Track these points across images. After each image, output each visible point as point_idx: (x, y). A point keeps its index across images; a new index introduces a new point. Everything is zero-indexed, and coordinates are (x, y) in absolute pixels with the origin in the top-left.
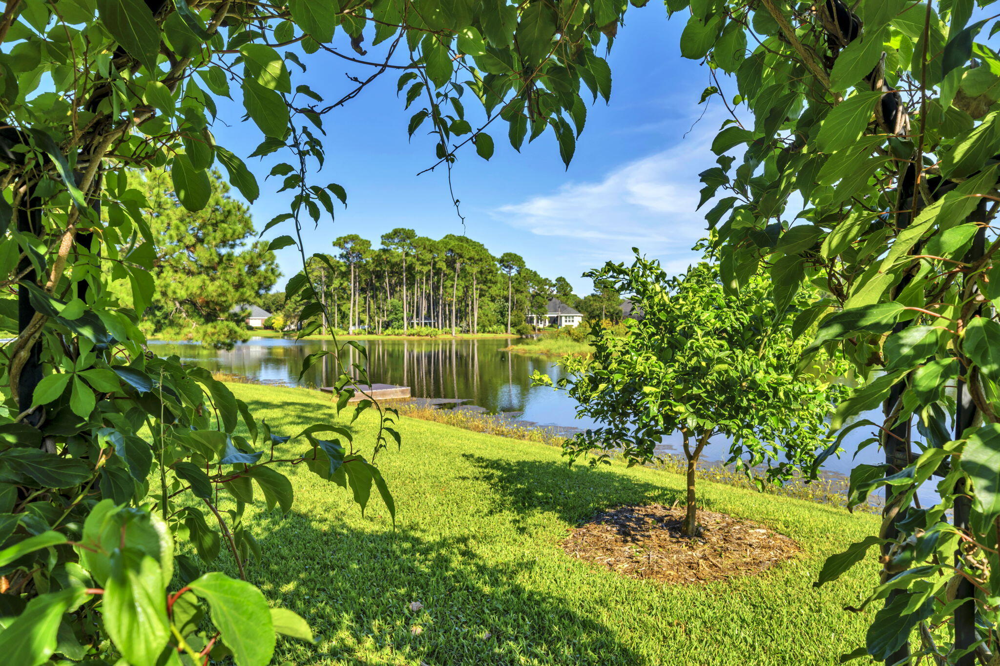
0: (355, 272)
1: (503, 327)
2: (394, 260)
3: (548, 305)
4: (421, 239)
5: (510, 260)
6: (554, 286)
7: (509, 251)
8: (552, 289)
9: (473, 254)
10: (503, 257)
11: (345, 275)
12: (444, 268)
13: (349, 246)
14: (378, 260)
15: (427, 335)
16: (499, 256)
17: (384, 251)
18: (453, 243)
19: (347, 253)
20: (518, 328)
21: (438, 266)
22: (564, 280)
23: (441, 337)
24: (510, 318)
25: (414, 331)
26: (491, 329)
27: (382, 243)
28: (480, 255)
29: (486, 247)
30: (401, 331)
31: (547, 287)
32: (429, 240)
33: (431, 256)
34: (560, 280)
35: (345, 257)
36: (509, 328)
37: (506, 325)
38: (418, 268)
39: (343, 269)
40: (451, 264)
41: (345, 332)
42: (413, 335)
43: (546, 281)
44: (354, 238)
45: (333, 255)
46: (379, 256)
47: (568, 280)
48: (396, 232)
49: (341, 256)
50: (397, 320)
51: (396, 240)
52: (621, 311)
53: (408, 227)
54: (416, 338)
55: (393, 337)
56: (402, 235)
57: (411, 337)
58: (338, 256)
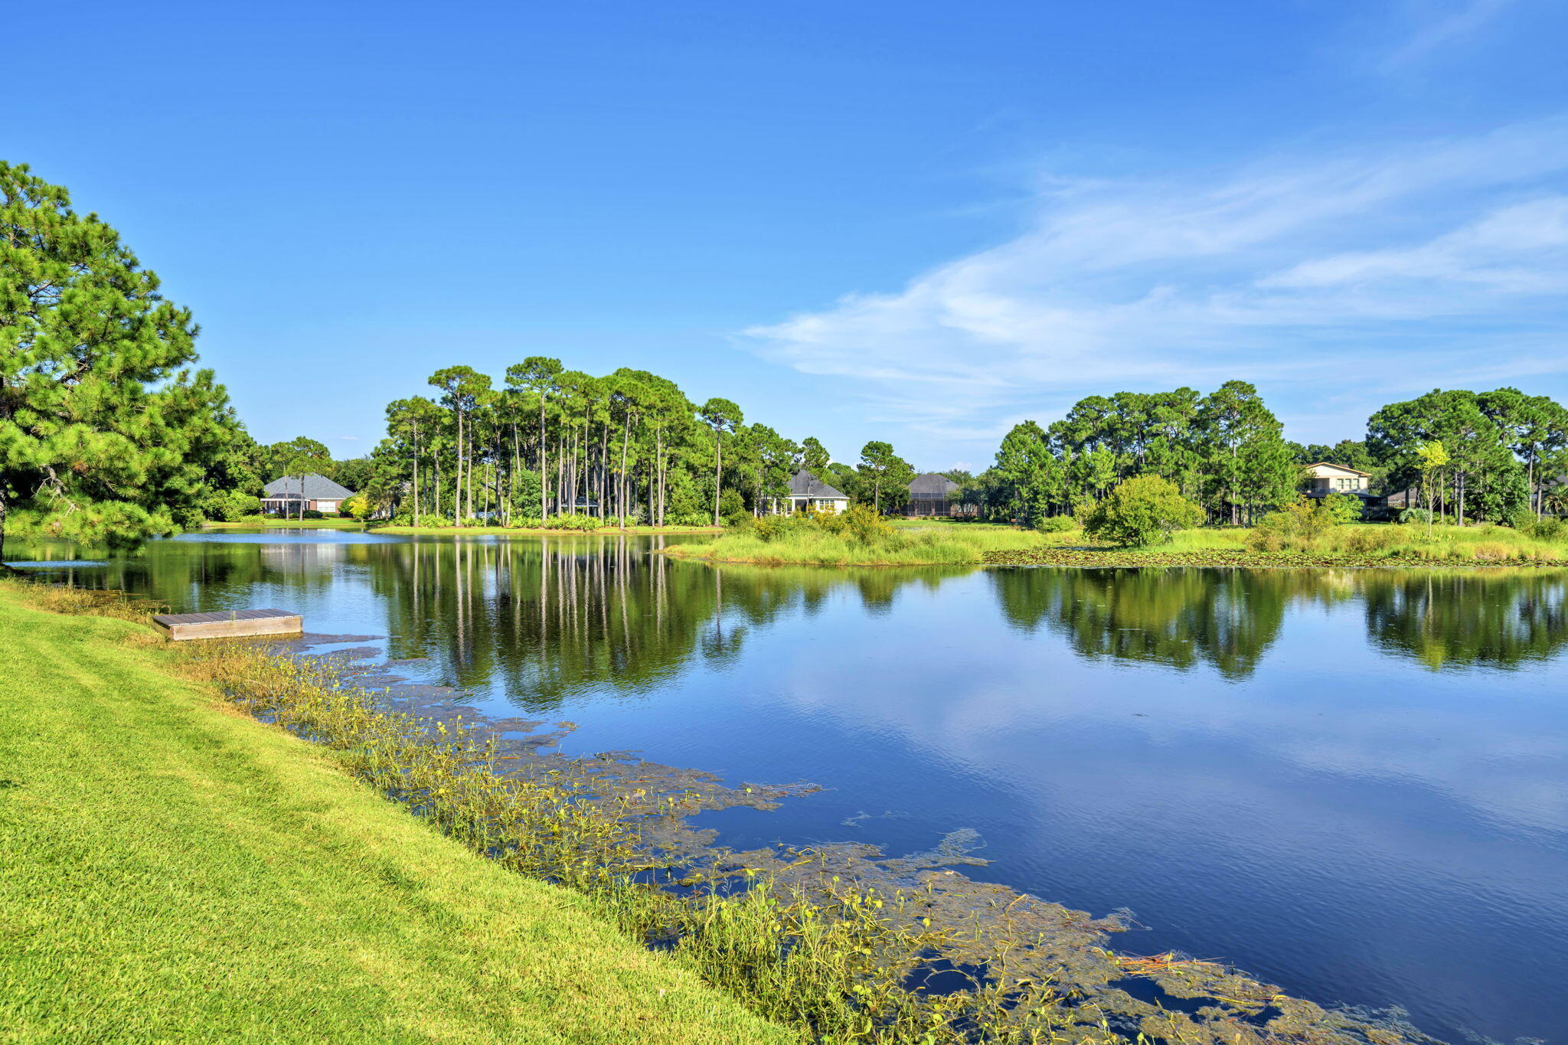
0: (465, 427)
1: (707, 515)
2: (527, 408)
3: (791, 481)
4: (569, 374)
5: (719, 411)
6: (801, 451)
7: (717, 396)
8: (798, 456)
9: (653, 399)
10: (707, 406)
11: (451, 430)
12: (607, 421)
13: (455, 384)
14: (502, 407)
15: (578, 528)
16: (701, 403)
17: (512, 392)
18: (623, 381)
19: (455, 396)
20: (731, 517)
21: (596, 418)
22: (816, 443)
23: (601, 531)
24: (718, 503)
25: (558, 522)
26: (688, 519)
27: (507, 380)
28: (669, 400)
29: (680, 389)
30: (537, 521)
31: (790, 453)
32: (583, 376)
33: (585, 402)
34: (810, 442)
35: (451, 402)
36: (718, 517)
37: (713, 513)
38: (564, 419)
39: (446, 421)
40: (618, 415)
41: (449, 523)
42: (557, 528)
43: (788, 444)
44: (462, 372)
45: (429, 399)
46: (503, 400)
47: (822, 444)
48: (530, 363)
49: (445, 400)
50: (532, 503)
51: (531, 376)
52: (907, 492)
53: (549, 354)
54: (560, 531)
55: (524, 531)
56: (541, 368)
57: (554, 532)
58: (438, 400)
